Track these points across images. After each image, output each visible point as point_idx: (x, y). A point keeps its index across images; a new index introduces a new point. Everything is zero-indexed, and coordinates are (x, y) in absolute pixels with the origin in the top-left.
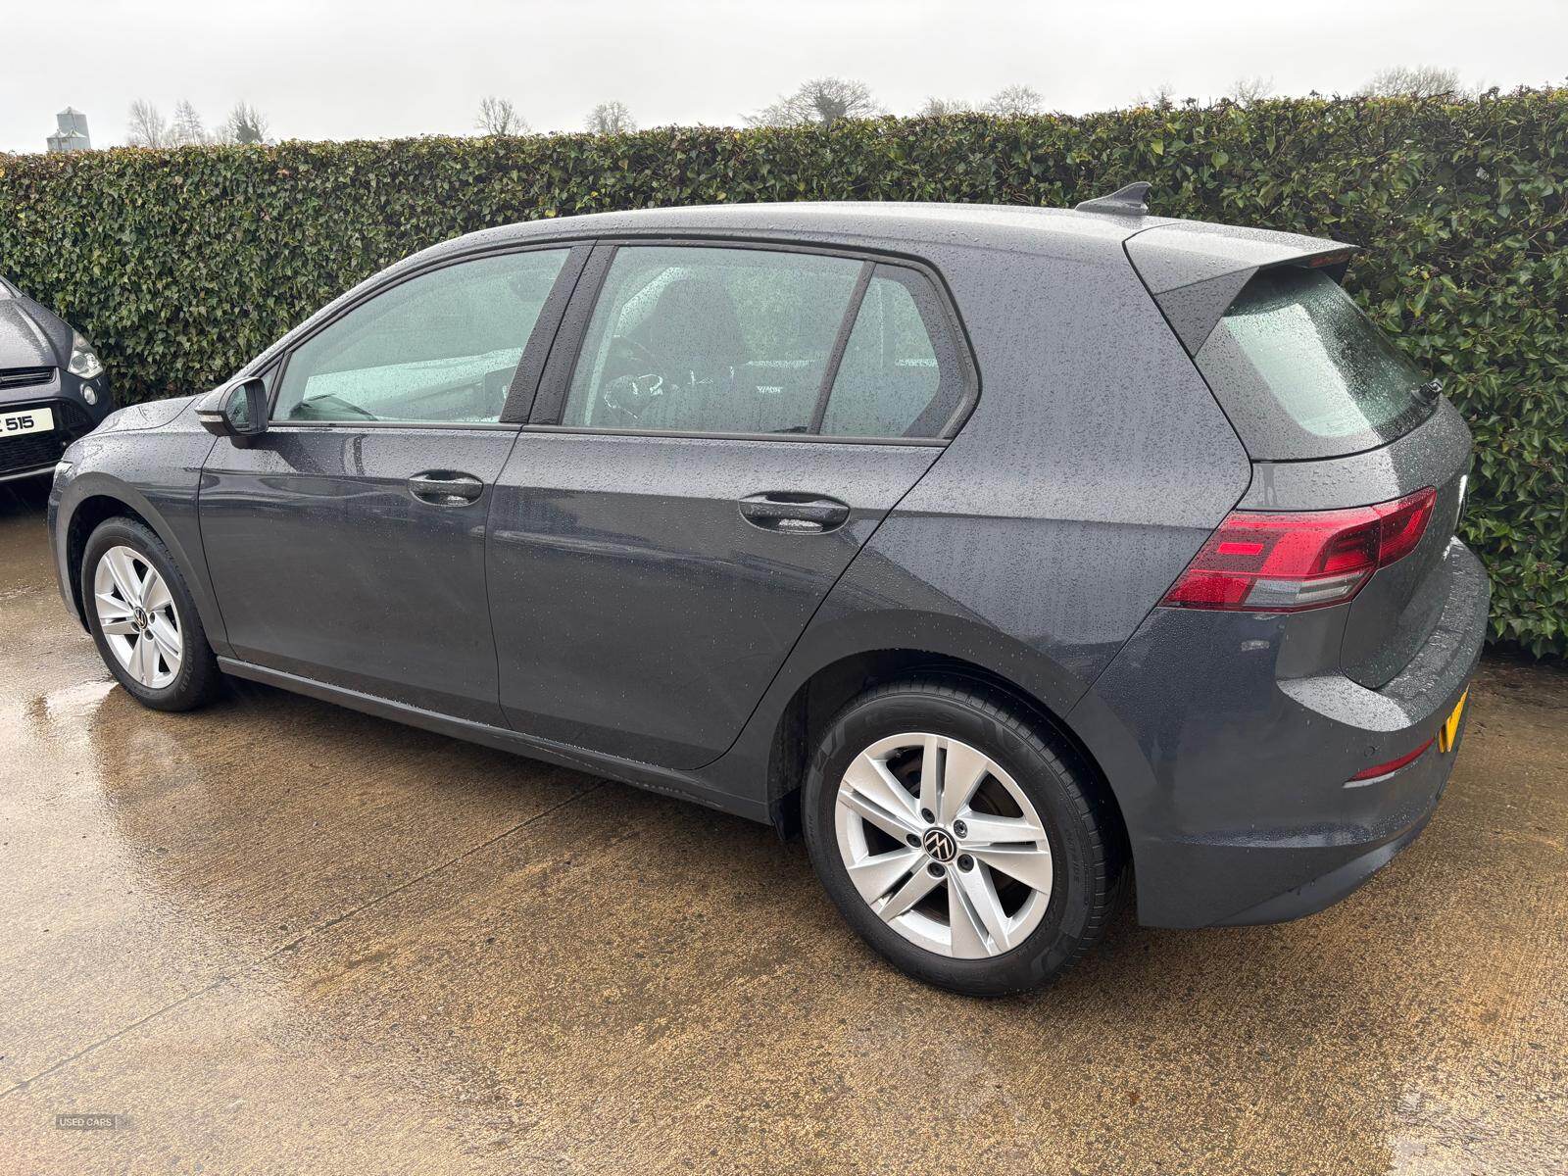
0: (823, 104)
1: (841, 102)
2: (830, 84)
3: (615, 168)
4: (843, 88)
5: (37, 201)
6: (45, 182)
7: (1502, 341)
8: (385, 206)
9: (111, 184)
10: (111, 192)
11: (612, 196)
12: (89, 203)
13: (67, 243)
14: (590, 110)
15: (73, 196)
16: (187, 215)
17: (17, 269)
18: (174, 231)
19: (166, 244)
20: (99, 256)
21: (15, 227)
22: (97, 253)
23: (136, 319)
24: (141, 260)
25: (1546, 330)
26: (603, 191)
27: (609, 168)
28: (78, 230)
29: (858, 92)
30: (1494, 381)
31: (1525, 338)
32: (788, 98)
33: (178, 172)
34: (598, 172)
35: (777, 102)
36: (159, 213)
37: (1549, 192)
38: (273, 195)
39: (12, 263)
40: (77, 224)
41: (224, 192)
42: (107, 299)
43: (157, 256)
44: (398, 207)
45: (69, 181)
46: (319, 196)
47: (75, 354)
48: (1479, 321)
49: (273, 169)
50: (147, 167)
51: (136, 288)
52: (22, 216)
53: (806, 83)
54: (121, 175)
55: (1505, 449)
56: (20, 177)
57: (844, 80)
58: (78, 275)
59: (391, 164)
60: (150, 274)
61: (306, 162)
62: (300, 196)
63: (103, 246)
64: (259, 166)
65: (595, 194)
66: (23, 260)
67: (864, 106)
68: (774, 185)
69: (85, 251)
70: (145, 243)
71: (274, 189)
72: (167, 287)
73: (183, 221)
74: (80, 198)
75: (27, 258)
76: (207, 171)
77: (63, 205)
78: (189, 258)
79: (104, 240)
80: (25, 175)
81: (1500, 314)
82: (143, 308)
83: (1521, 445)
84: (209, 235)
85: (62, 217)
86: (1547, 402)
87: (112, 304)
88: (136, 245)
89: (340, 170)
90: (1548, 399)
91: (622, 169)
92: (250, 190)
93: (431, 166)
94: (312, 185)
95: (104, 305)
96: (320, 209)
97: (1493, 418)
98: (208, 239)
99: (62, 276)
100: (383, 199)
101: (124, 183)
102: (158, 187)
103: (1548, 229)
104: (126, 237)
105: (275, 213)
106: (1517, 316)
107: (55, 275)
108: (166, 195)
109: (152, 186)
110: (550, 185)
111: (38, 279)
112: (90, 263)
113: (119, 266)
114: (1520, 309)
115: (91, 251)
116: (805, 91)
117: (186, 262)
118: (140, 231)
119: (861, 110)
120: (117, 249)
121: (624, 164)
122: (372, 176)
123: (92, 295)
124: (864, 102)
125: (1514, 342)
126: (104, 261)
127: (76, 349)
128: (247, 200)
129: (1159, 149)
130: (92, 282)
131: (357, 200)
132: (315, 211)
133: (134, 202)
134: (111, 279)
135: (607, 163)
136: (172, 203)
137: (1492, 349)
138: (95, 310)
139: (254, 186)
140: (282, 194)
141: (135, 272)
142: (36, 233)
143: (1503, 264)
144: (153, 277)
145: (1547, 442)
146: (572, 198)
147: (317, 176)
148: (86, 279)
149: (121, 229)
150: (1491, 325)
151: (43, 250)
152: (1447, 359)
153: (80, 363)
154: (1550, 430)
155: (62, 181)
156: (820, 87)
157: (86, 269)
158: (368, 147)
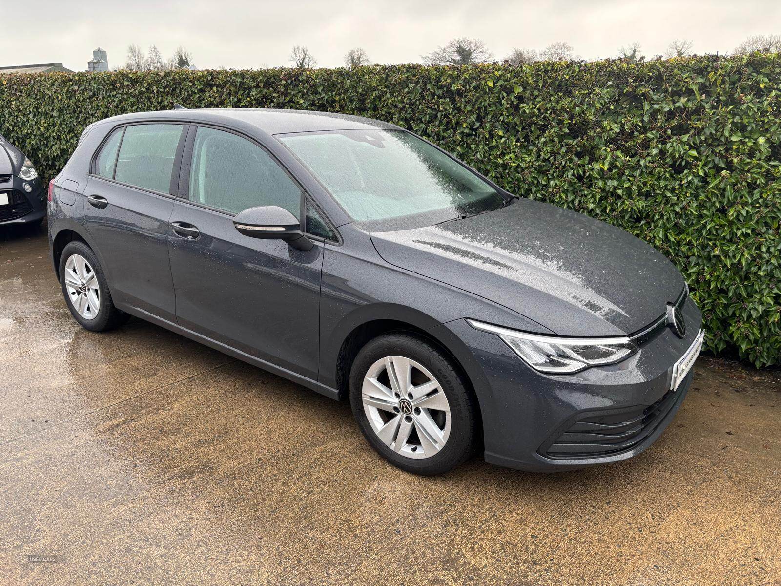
0: (460, 51)
1: (469, 50)
2: (464, 41)
3: (257, 87)
4: (470, 43)
5: (20, 96)
6: (22, 88)
7: (645, 184)
8: (161, 102)
9: (48, 89)
10: (48, 93)
11: (256, 100)
12: (40, 98)
13: (31, 116)
14: (346, 52)
15: (33, 94)
16: (79, 104)
17: (11, 128)
18: (75, 112)
19: (71, 117)
20: (44, 123)
21: (10, 108)
22: (43, 121)
23: (59, 152)
24: (61, 125)
25: (666, 179)
26: (252, 97)
27: (254, 87)
28: (35, 110)
29: (478, 45)
30: (641, 204)
31: (656, 182)
32: (443, 47)
33: (76, 84)
34: (250, 89)
35: (437, 50)
36: (68, 103)
37: (667, 109)
38: (114, 96)
39: (8, 125)
40: (35, 107)
41: (94, 94)
42: (47, 144)
43: (67, 124)
44: (166, 103)
45: (32, 87)
46: (134, 97)
47: (24, 169)
48: (635, 174)
49: (113, 84)
50: (63, 81)
51: (59, 138)
52: (13, 103)
53: (453, 40)
54: (53, 85)
55: (648, 239)
56: (13, 85)
57: (471, 39)
58: (35, 131)
59: (164, 82)
60: (65, 132)
61: (128, 81)
62: (125, 97)
63: (46, 118)
64: (108, 82)
65: (249, 99)
66: (13, 123)
67: (481, 52)
68: (324, 97)
69: (39, 120)
70: (62, 117)
71: (115, 93)
72: (72, 138)
73: (78, 107)
74: (37, 95)
75: (15, 123)
76: (88, 84)
77: (29, 98)
78: (81, 124)
79: (46, 115)
80: (15, 84)
81: (644, 170)
82: (62, 147)
83: (654, 237)
84: (89, 114)
85: (29, 104)
86: (666, 215)
87: (49, 145)
88: (59, 117)
89: (142, 84)
90: (666, 213)
91: (260, 87)
92: (104, 93)
93: (180, 83)
94: (130, 91)
95: (46, 145)
96: (134, 103)
97: (643, 222)
98: (88, 116)
99: (29, 132)
100: (160, 98)
101: (54, 89)
102: (68, 91)
103: (668, 129)
104: (55, 114)
105: (115, 105)
106: (652, 172)
107: (26, 131)
108: (71, 95)
109: (65, 91)
110: (230, 95)
111: (19, 133)
112: (40, 125)
113: (52, 128)
114: (653, 168)
115: (41, 120)
116: (452, 44)
117: (80, 126)
118: (61, 111)
119: (479, 54)
120: (51, 119)
121: (261, 85)
122: (155, 88)
123: (41, 141)
124: (481, 50)
125: (650, 185)
126: (46, 125)
127: (25, 166)
128: (104, 98)
129: (491, 84)
130: (42, 135)
131: (149, 99)
132: (132, 104)
133: (57, 97)
134: (48, 134)
135: (253, 84)
136: (73, 99)
137: (640, 189)
138: (43, 148)
139: (106, 91)
140: (118, 95)
141: (59, 131)
142: (19, 111)
143: (646, 145)
144: (66, 133)
145: (667, 236)
146: (239, 101)
147: (132, 87)
148: (38, 133)
149: (53, 110)
150: (640, 175)
151: (21, 119)
152: (620, 192)
153: (26, 173)
154: (668, 229)
155: (29, 87)
156: (459, 42)
157: (39, 129)
158: (154, 74)
